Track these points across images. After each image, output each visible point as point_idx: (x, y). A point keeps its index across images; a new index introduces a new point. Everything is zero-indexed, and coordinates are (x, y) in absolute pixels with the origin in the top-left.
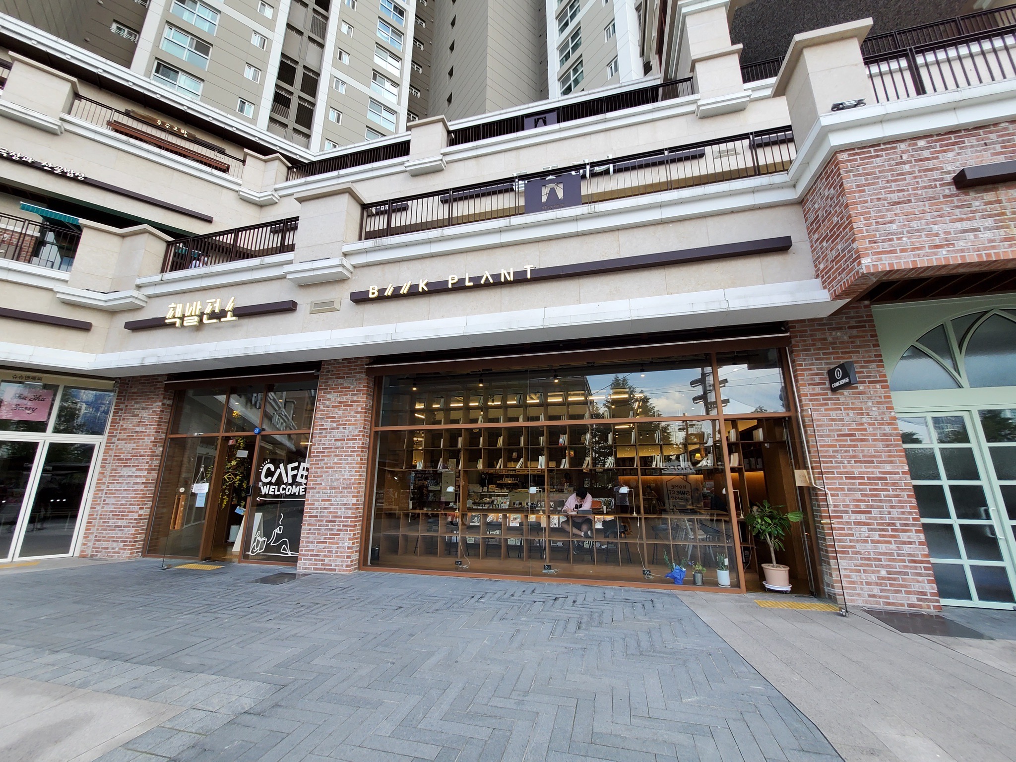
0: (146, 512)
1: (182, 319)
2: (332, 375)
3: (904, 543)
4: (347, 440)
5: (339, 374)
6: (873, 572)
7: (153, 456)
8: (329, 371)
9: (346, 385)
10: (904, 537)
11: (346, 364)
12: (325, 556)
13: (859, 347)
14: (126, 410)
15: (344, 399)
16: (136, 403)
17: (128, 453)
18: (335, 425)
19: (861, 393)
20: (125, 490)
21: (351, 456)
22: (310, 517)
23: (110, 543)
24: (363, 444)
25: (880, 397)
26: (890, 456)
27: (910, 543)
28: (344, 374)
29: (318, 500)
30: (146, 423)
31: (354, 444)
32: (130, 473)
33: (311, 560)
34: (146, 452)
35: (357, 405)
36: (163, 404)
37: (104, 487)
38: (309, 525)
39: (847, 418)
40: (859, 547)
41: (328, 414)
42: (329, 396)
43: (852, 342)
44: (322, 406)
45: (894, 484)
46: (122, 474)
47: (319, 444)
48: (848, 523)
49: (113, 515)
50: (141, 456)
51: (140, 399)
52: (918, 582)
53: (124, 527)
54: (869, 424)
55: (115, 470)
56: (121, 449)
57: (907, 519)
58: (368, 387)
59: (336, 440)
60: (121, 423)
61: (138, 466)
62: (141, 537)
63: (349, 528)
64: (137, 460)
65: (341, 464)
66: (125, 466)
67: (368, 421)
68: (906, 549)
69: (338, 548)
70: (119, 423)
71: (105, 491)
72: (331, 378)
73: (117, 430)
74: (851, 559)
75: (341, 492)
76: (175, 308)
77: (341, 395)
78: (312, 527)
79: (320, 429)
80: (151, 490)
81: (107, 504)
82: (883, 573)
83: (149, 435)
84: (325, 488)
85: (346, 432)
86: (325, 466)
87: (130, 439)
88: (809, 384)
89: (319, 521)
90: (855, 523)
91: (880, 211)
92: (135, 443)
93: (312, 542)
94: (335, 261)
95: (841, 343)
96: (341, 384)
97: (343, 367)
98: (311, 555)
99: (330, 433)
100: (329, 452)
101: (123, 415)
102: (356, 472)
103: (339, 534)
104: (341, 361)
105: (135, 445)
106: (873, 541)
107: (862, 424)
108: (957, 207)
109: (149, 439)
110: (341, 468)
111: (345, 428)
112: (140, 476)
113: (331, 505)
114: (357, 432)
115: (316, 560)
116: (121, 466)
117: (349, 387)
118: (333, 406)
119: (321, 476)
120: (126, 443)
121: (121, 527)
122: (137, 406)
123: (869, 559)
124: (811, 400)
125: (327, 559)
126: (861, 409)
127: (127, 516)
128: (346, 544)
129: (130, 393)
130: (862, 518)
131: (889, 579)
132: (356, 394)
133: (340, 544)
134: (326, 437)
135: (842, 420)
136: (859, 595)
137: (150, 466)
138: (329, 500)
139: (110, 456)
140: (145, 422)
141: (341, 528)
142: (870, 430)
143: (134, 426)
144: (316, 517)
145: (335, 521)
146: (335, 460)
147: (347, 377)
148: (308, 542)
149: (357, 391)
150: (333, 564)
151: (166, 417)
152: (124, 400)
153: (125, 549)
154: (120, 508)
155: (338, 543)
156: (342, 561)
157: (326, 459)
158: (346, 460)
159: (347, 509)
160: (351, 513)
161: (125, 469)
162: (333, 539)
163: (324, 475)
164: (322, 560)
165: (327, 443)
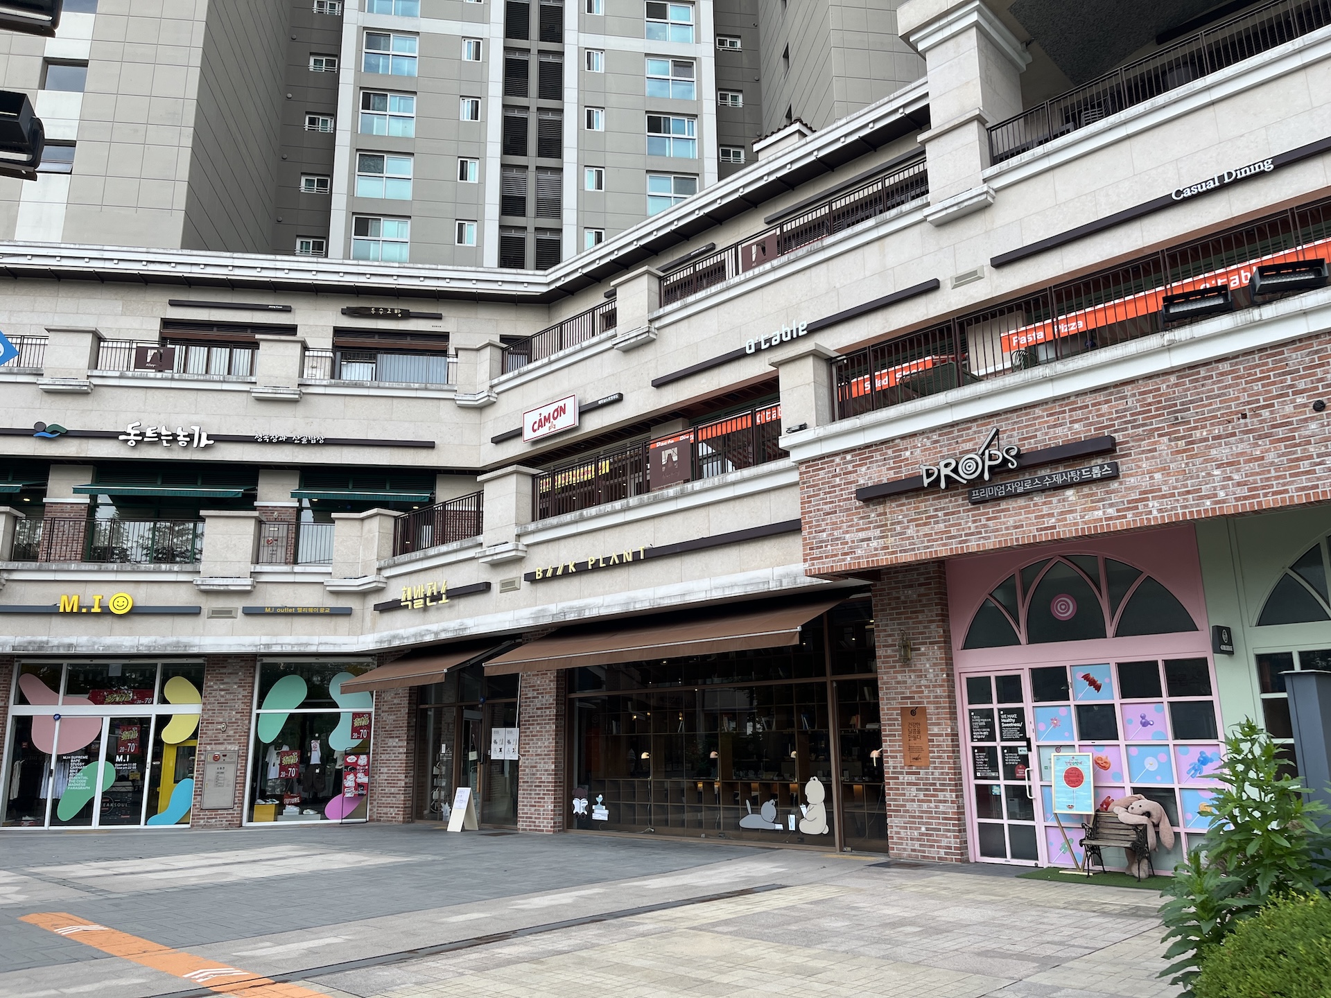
0: (410, 780)
1: (412, 600)
3: (940, 801)
4: (546, 708)
6: (917, 829)
7: (409, 726)
10: (941, 796)
12: (536, 818)
13: (924, 606)
17: (391, 724)
18: (535, 694)
19: (923, 654)
20: (393, 760)
22: (524, 782)
23: (388, 809)
24: (556, 712)
25: (936, 658)
26: (938, 719)
27: (945, 802)
29: (527, 767)
32: (394, 744)
33: (526, 822)
34: (403, 723)
38: (523, 790)
39: (909, 681)
40: (909, 806)
43: (920, 601)
45: (938, 746)
46: (389, 745)
48: (902, 784)
49: (388, 783)
50: (400, 727)
52: (947, 837)
53: (397, 794)
54: (927, 687)
57: (945, 779)
60: (383, 695)
61: (399, 737)
62: (409, 804)
63: (551, 793)
64: (398, 730)
65: (542, 732)
66: (390, 737)
67: (562, 688)
68: (942, 807)
69: (544, 810)
73: (380, 701)
74: (902, 817)
75: (544, 759)
76: (406, 592)
78: (525, 792)
79: (524, 698)
80: (411, 760)
81: (382, 773)
82: (923, 829)
84: (532, 755)
85: (544, 702)
88: (884, 646)
89: (529, 786)
90: (909, 784)
91: (818, 521)
92: (394, 714)
93: (526, 806)
94: (510, 545)
95: (911, 602)
100: (533, 720)
103: (544, 798)
105: (394, 717)
106: (919, 801)
107: (920, 687)
108: (862, 518)
110: (541, 735)
112: (402, 747)
113: (537, 771)
114: (551, 701)
115: (529, 822)
116: (387, 737)
119: (529, 744)
120: (388, 714)
121: (393, 794)
123: (914, 817)
124: (883, 663)
125: (537, 821)
126: (921, 671)
127: (397, 783)
128: (550, 807)
130: (913, 778)
131: (927, 835)
133: (546, 807)
134: (530, 706)
135: (905, 682)
136: (905, 849)
137: (408, 737)
138: (535, 767)
139: (379, 727)
140: (399, 694)
141: (545, 792)
142: (926, 693)
143: (392, 698)
144: (528, 782)
145: (541, 786)
146: (538, 728)
148: (523, 806)
150: (542, 825)
153: (399, 815)
154: (391, 776)
155: (544, 806)
156: (548, 823)
158: (545, 728)
159: (548, 774)
160: (551, 778)
161: (390, 740)
162: (540, 802)
163: (531, 742)
164: (535, 822)
165: (531, 712)
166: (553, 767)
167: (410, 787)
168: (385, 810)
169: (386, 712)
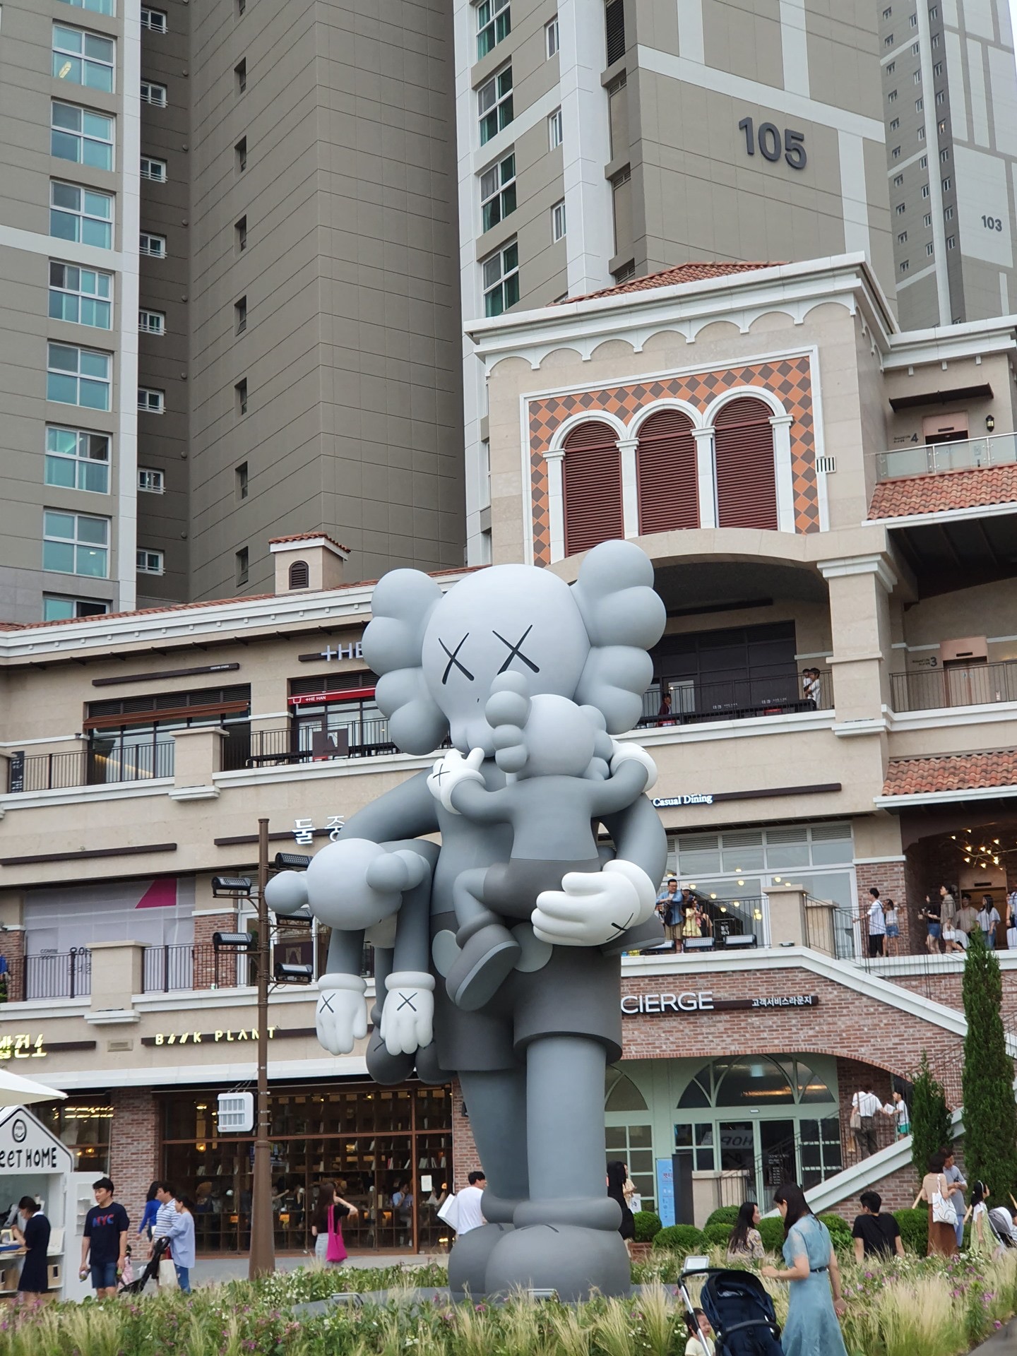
4: (142, 1153)
9: (136, 1105)
15: (136, 1117)
21: (145, 1167)
24: (154, 1156)
35: (148, 1123)
41: (122, 1131)
42: (122, 1114)
47: (117, 1158)
59: (132, 1154)
65: (137, 1174)
67: (157, 1136)
72: (123, 1099)
77: (133, 1114)
79: (117, 1144)
84: (126, 1195)
86: (124, 1176)
88: (458, 1112)
96: (133, 1105)
110: (137, 1177)
117: (143, 1109)
118: (128, 1124)
132: (146, 1114)
134: (123, 1151)
147: (137, 1098)
149: (147, 1110)
157: (125, 1170)
158: (142, 1170)
165: (125, 1156)
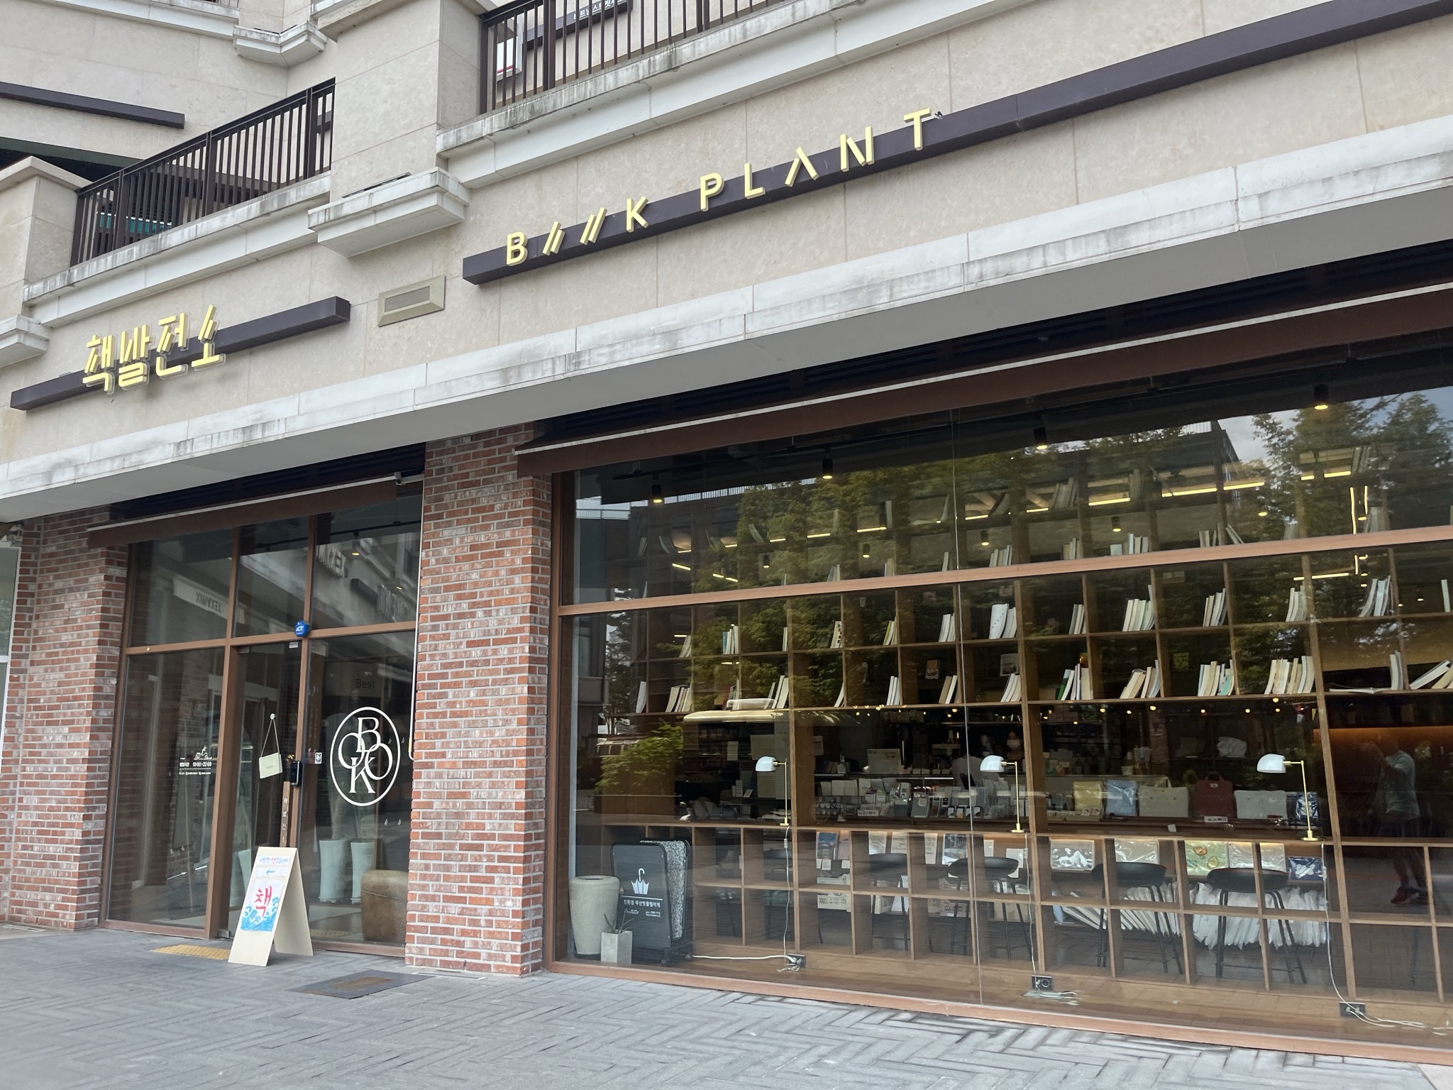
0: (97, 825)
1: (114, 369)
2: (450, 479)
4: (496, 642)
5: (467, 475)
7: (98, 697)
8: (441, 471)
9: (484, 502)
11: (481, 449)
12: (464, 933)
14: (40, 594)
15: (482, 538)
16: (56, 577)
17: (53, 692)
18: (464, 606)
20: (54, 777)
21: (505, 682)
22: (425, 836)
23: (40, 895)
24: (532, 650)
28: (477, 474)
29: (438, 796)
30: (79, 622)
31: (511, 651)
32: (59, 739)
33: (433, 942)
34: (84, 690)
35: (513, 553)
36: (106, 578)
37: (17, 770)
38: (424, 856)
41: (446, 580)
42: (447, 533)
44: (433, 560)
46: (45, 740)
47: (432, 657)
49: (40, 832)
50: (76, 698)
51: (65, 569)
53: (61, 858)
55: (32, 731)
56: (38, 685)
58: (536, 503)
59: (471, 644)
60: (34, 626)
61: (72, 722)
62: (93, 882)
63: (512, 865)
64: (69, 707)
65: (484, 703)
66: (49, 723)
67: (543, 591)
69: (491, 913)
70: (29, 625)
71: (19, 780)
72: (447, 488)
73: (27, 641)
75: (490, 775)
76: (98, 347)
77: (474, 530)
78: (432, 862)
79: (433, 619)
80: (103, 777)
81: (26, 808)
83: (86, 651)
84: (454, 765)
85: (493, 624)
86: (448, 710)
87: (53, 662)
89: (446, 847)
92: (61, 669)
93: (433, 898)
94: (422, 181)
96: (474, 501)
97: (476, 455)
98: (434, 931)
99: (455, 627)
100: (456, 675)
101: (36, 608)
102: (520, 722)
103: (491, 880)
104: (468, 441)
105: (62, 675)
109: (87, 659)
110: (485, 713)
111: (488, 614)
112: (78, 745)
113: (470, 806)
114: (516, 622)
115: (444, 942)
116: (41, 724)
117: (492, 508)
118: (458, 560)
119: (443, 735)
120: (46, 671)
121: (52, 857)
122: (59, 584)
125: (468, 941)
127: (63, 833)
128: (509, 903)
129: (44, 556)
132: (508, 525)
133: (496, 904)
134: (447, 637)
137: (94, 721)
138: (464, 795)
139: (21, 701)
140: (75, 620)
141: (496, 864)
143: (57, 631)
144: (439, 836)
145: (479, 848)
146: (472, 694)
147: (486, 482)
148: (426, 898)
149: (511, 515)
150: (484, 952)
151: (118, 605)
152: (35, 572)
153: (66, 908)
154: (48, 817)
155: (489, 902)
156: (503, 948)
157: (450, 692)
158: (495, 693)
159: (506, 816)
160: (515, 827)
161: (50, 729)
162: (479, 891)
163: (450, 732)
164: (459, 944)
165: (450, 652)
166: (521, 795)
167: (98, 842)
168: (31, 896)
169: (40, 663)
